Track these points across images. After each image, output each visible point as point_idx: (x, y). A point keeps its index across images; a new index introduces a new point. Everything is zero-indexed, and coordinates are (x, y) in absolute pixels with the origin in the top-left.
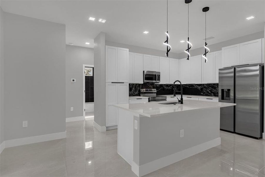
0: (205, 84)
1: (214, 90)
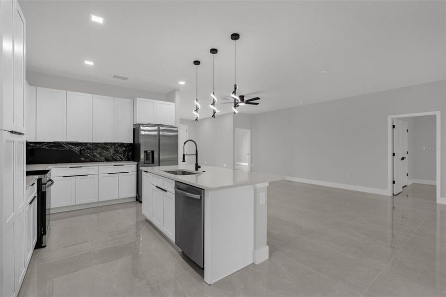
0: (89, 143)
1: (105, 153)
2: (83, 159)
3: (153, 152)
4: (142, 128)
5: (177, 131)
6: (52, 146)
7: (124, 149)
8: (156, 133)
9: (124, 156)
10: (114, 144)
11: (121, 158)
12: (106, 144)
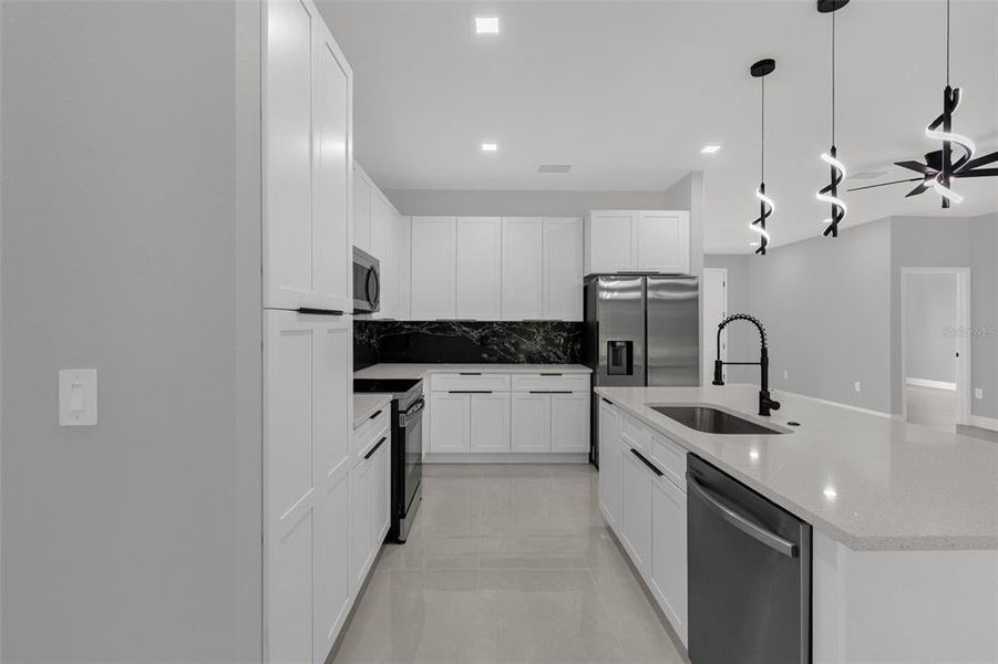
0: (497, 323)
1: (526, 345)
2: (485, 356)
3: (629, 345)
4: (602, 283)
5: (696, 288)
6: (438, 329)
7: (565, 335)
8: (637, 295)
9: (565, 353)
10: (545, 323)
11: (559, 357)
12: (527, 323)
